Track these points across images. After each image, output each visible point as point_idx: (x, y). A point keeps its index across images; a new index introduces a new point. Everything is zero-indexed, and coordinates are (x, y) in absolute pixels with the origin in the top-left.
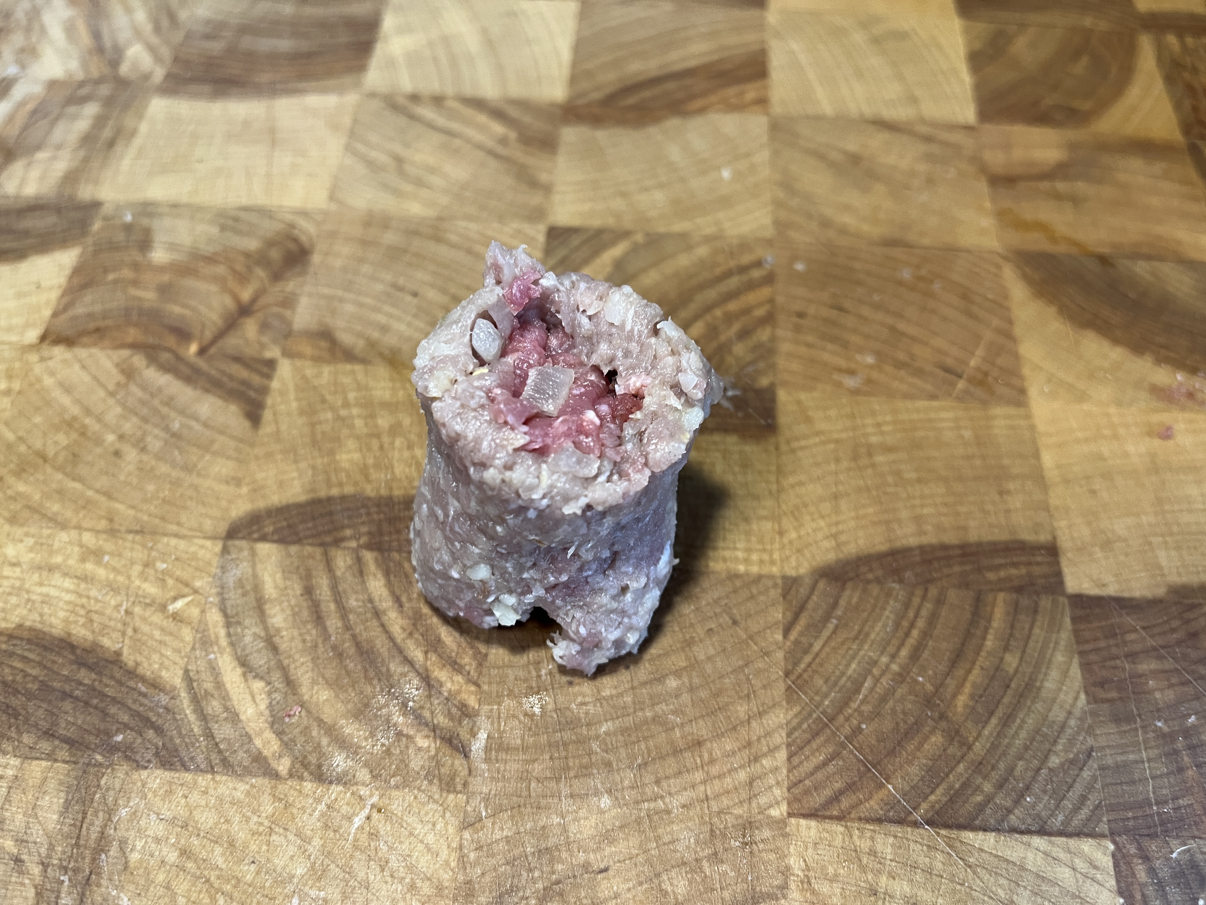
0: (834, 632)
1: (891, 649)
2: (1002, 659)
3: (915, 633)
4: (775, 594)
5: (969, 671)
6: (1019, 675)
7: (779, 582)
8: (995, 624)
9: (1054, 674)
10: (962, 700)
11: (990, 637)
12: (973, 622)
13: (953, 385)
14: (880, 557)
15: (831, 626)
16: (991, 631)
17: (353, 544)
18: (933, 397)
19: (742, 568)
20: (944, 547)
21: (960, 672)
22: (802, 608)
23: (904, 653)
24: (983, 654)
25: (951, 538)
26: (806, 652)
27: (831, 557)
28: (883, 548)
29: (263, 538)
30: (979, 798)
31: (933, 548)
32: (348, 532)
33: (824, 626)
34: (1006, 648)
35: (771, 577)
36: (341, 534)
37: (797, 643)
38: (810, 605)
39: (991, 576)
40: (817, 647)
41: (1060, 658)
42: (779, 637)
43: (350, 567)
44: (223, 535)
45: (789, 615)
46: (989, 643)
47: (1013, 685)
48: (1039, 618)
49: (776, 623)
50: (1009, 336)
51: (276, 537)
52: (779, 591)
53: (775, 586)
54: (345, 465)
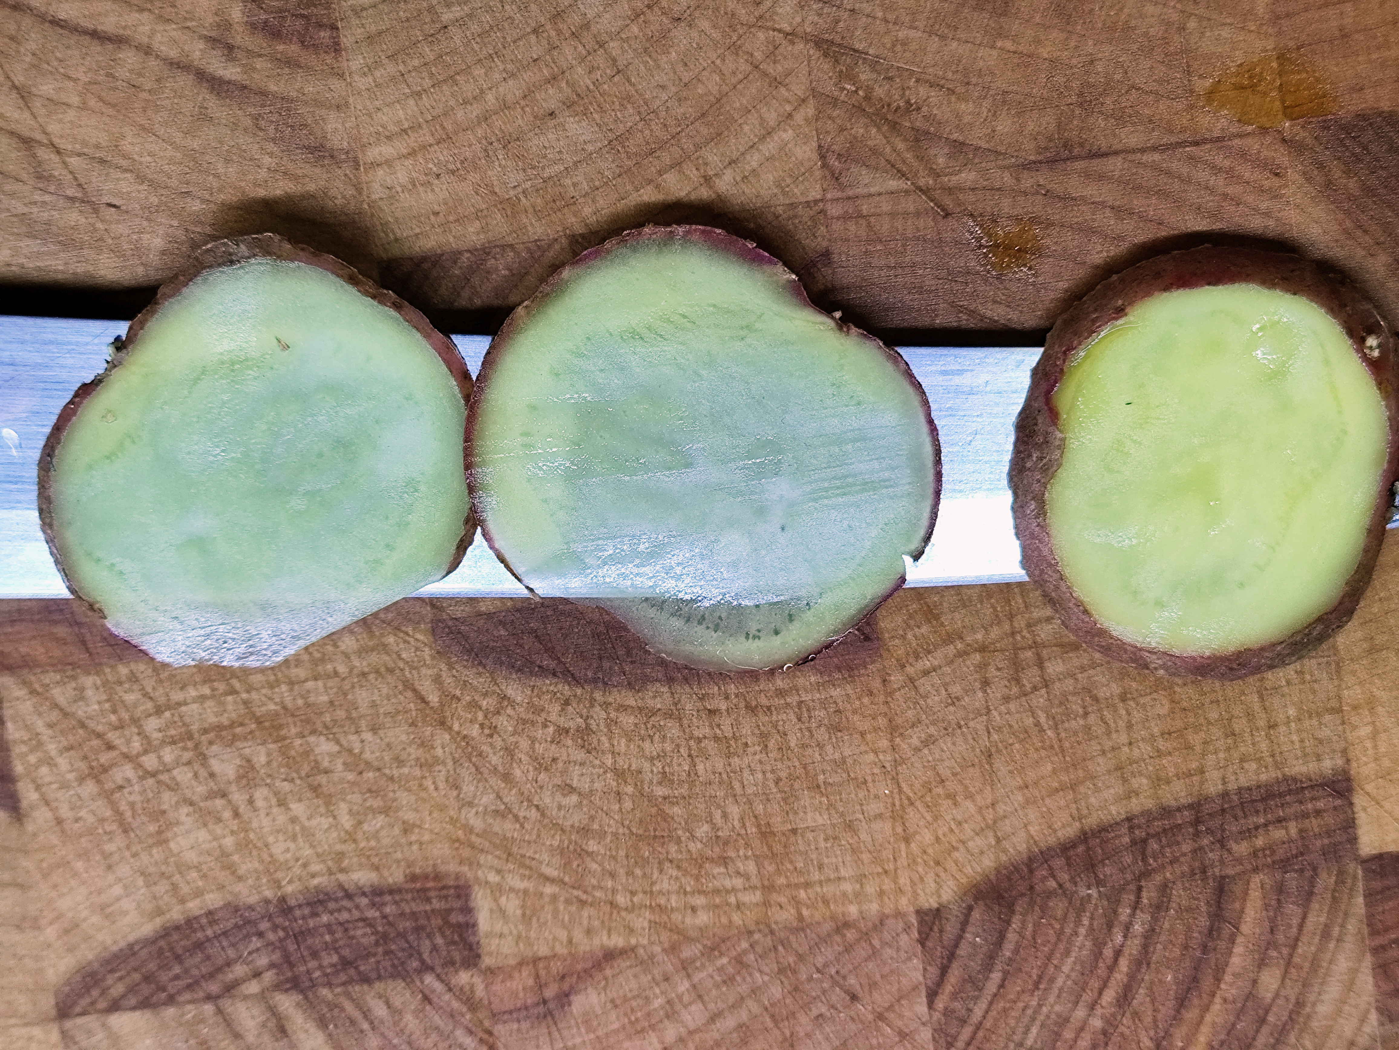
0: (1002, 986)
2: (1255, 982)
3: (1124, 964)
5: (1206, 1008)
6: (1280, 1002)
7: (913, 920)
8: (1246, 928)
9: (1333, 990)
11: (1238, 949)
14: (1066, 848)
15: (996, 976)
16: (1240, 939)
17: (253, 987)
19: (853, 910)
22: (952, 956)
24: (1228, 978)
27: (988, 862)
28: (1070, 831)
29: (115, 1007)
32: (239, 970)
33: (987, 978)
34: (1262, 964)
35: (899, 914)
36: (230, 977)
37: (947, 1012)
38: (963, 951)
39: (1241, 848)
40: (978, 1012)
41: (1343, 964)
42: (922, 1008)
43: (264, 1025)
44: (53, 1012)
45: (934, 971)
47: (1271, 1018)
48: (1315, 905)
49: (915, 988)
51: (133, 1001)
52: (915, 935)
53: (907, 928)
54: (191, 857)
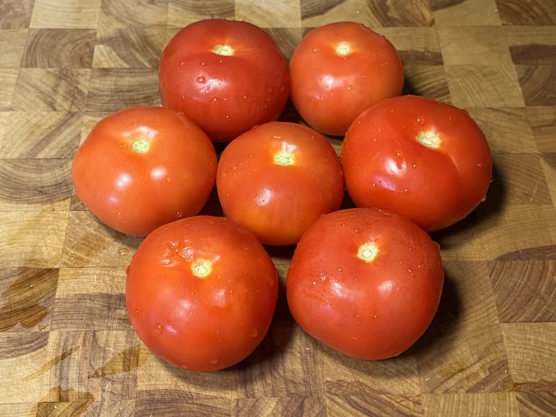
1: (521, 278)
4: (486, 266)
10: (543, 289)
12: (543, 269)
13: (529, 199)
18: (523, 204)
20: (532, 249)
21: (541, 283)
23: (525, 279)
25: (535, 246)
26: (496, 281)
30: (551, 314)
31: (529, 249)
46: (549, 274)
50: (545, 182)
